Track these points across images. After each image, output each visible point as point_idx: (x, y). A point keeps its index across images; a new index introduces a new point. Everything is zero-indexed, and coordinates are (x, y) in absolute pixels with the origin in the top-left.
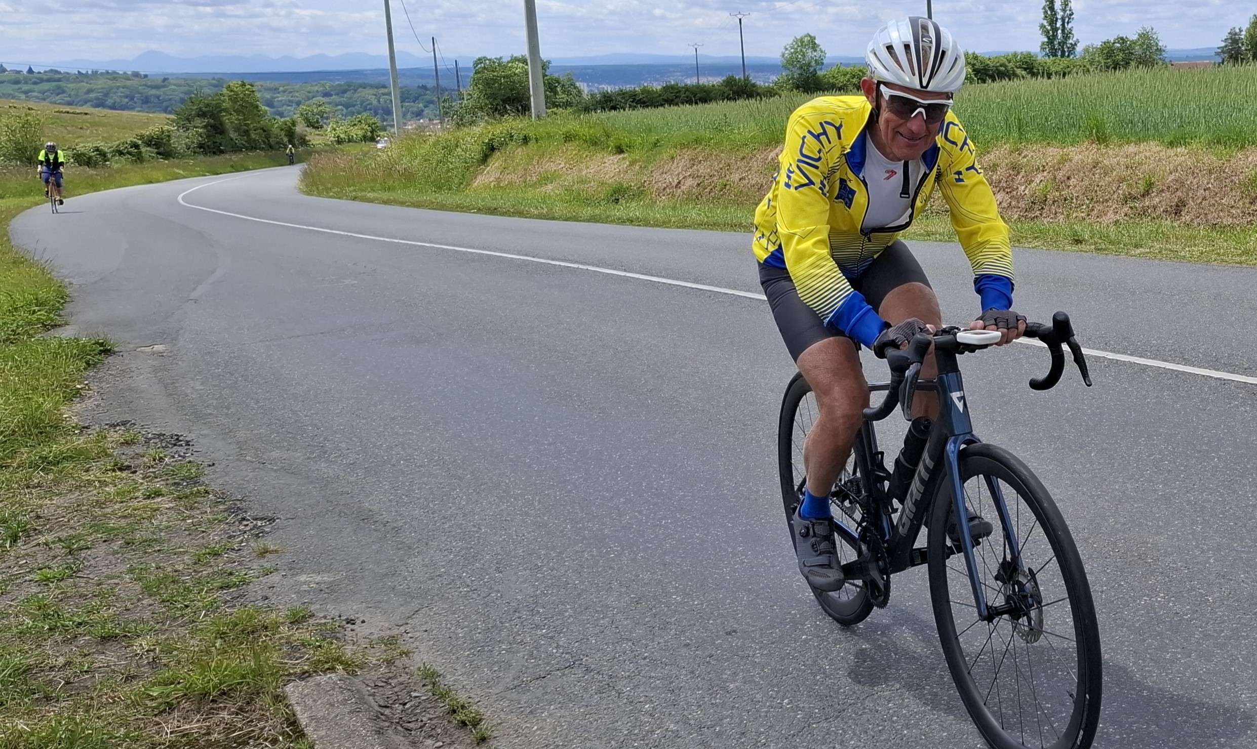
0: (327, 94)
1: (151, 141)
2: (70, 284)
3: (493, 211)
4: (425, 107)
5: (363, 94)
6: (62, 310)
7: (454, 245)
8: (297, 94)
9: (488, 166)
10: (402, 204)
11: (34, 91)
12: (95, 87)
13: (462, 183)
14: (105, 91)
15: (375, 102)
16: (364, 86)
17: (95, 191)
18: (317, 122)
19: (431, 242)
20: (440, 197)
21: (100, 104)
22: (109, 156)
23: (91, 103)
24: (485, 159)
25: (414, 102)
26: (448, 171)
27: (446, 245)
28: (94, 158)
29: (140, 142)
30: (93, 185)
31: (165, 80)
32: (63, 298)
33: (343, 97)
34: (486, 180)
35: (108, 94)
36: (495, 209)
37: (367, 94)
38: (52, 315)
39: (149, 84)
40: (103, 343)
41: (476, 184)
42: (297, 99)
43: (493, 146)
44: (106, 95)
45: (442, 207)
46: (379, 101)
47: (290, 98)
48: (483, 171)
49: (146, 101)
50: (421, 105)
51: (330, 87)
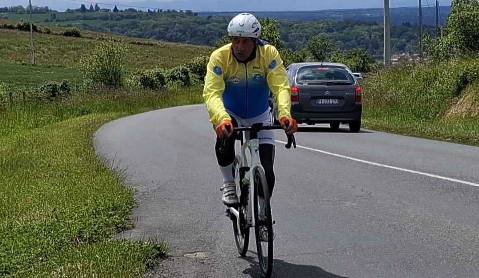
0: (329, 30)
1: (196, 69)
2: (136, 191)
3: (466, 141)
4: (407, 41)
5: (358, 31)
6: (130, 214)
7: (435, 173)
8: (307, 30)
9: (461, 97)
10: (388, 130)
11: (117, 26)
12: (159, 23)
13: (438, 113)
14: (166, 26)
15: (367, 38)
16: (359, 23)
17: (154, 109)
18: (321, 54)
19: (415, 169)
20: (420, 125)
21: (161, 37)
22: (166, 80)
23: (155, 36)
24: (459, 91)
25: (398, 37)
26: (427, 101)
27: (428, 172)
28: (156, 82)
29: (189, 70)
30: (153, 105)
31: (209, 17)
32: (131, 203)
33: (342, 33)
34: (459, 110)
35: (168, 29)
36: (467, 139)
37: (361, 30)
38: (123, 219)
39: (198, 20)
40: (159, 248)
41: (450, 114)
42: (305, 34)
43: (466, 79)
44: (166, 29)
45: (422, 135)
46: (370, 37)
47: (301, 33)
48: (457, 102)
49: (194, 34)
50: (404, 40)
51: (332, 24)
